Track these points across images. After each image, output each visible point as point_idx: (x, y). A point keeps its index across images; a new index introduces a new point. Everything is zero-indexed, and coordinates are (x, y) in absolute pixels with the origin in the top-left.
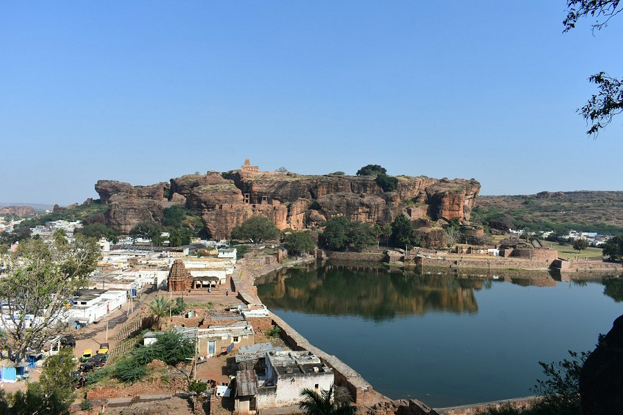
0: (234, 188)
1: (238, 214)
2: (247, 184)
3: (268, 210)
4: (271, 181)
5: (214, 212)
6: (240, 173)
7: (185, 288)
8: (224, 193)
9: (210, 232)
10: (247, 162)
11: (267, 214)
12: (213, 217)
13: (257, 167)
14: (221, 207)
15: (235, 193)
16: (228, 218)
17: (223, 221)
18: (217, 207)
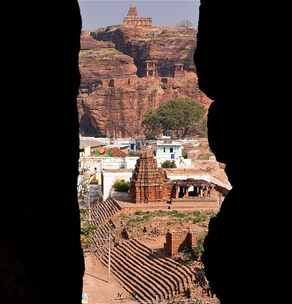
0: (119, 55)
1: (140, 95)
2: (137, 47)
3: (188, 87)
4: (179, 41)
5: (102, 92)
6: (123, 30)
7: (160, 197)
8: (105, 62)
9: (97, 124)
10: (133, 11)
11: (187, 93)
12: (101, 100)
13: (150, 20)
14: (111, 84)
15: (123, 62)
16: (125, 101)
17: (118, 106)
18: (105, 83)
